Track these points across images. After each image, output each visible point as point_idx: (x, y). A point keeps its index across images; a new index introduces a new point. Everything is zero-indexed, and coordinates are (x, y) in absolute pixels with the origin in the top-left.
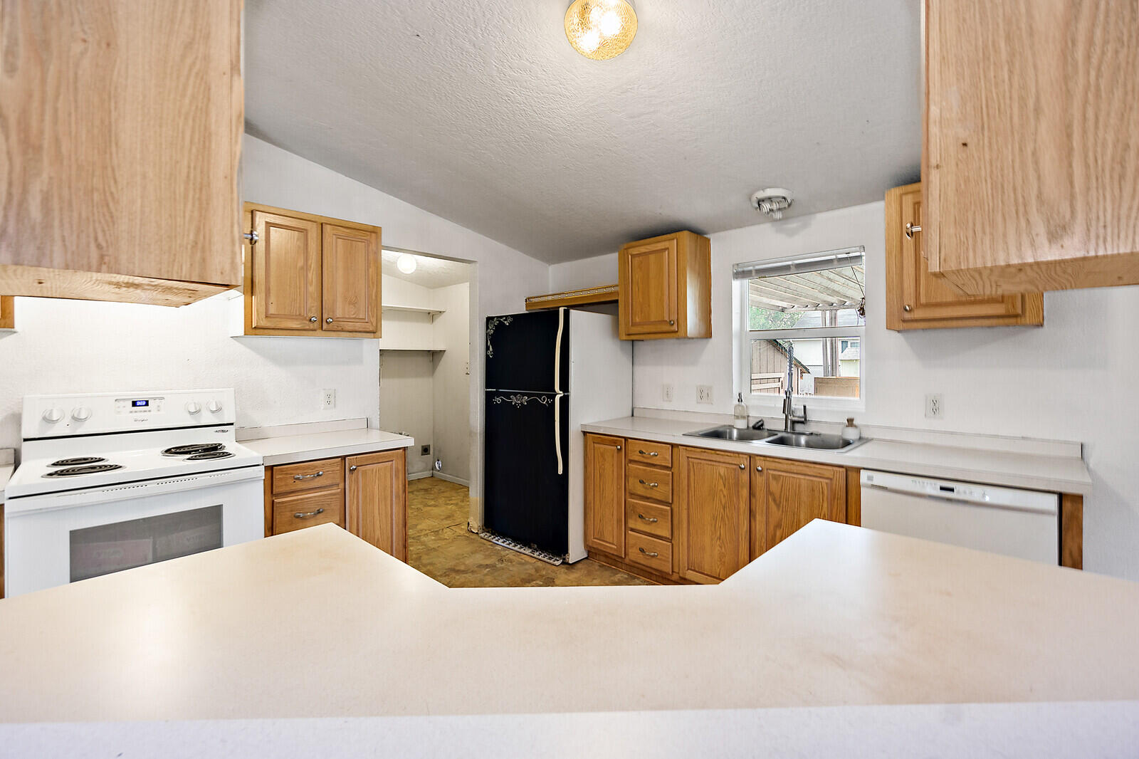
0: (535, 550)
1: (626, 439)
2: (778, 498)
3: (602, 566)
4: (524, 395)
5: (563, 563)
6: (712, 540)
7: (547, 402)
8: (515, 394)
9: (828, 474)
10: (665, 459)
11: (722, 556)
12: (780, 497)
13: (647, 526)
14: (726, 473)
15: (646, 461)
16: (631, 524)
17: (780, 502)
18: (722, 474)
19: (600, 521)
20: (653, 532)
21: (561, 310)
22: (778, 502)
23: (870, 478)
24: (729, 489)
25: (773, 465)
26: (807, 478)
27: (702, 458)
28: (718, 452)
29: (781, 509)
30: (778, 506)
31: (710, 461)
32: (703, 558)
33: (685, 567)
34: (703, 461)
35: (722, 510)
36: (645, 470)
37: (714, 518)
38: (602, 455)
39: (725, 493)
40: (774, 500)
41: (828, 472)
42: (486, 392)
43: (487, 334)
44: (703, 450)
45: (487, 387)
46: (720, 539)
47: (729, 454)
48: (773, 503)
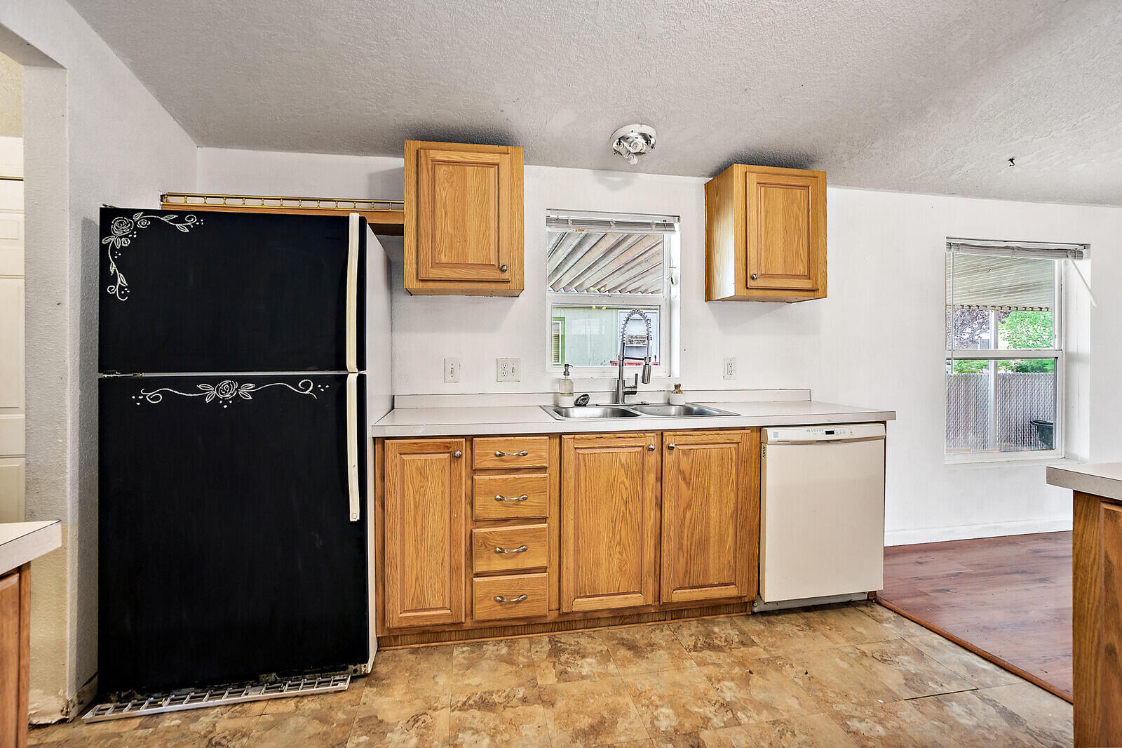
0: (272, 686)
1: (470, 439)
2: (688, 476)
3: (415, 651)
4: (242, 381)
5: (353, 679)
6: (609, 548)
7: (315, 390)
8: (214, 381)
9: (736, 439)
10: (541, 457)
11: (622, 563)
12: (690, 474)
13: (509, 561)
14: (628, 460)
15: (506, 465)
16: (480, 566)
17: (690, 479)
18: (624, 461)
19: (417, 579)
20: (520, 567)
21: (354, 220)
22: (688, 480)
23: (776, 435)
24: (633, 478)
25: (684, 439)
26: (717, 446)
27: (596, 445)
28: (618, 435)
29: (691, 488)
30: (688, 484)
31: (608, 447)
32: (598, 575)
33: (571, 597)
34: (598, 451)
35: (623, 508)
36: (503, 480)
37: (613, 520)
38: (421, 472)
39: (627, 485)
40: (684, 479)
41: (736, 436)
42: (101, 380)
43: (103, 248)
44: (598, 436)
45: (102, 369)
46: (620, 544)
47: (632, 435)
48: (683, 483)
